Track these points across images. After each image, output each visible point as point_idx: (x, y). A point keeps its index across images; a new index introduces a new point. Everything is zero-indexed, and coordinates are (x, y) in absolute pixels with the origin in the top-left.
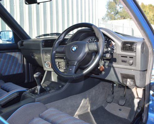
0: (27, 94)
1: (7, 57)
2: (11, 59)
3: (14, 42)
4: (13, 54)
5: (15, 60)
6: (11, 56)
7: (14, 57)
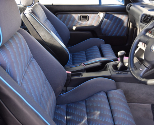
0: (109, 66)
1: (114, 19)
2: (117, 21)
3: (123, 4)
4: (120, 16)
5: (121, 22)
6: (117, 18)
7: (120, 20)
